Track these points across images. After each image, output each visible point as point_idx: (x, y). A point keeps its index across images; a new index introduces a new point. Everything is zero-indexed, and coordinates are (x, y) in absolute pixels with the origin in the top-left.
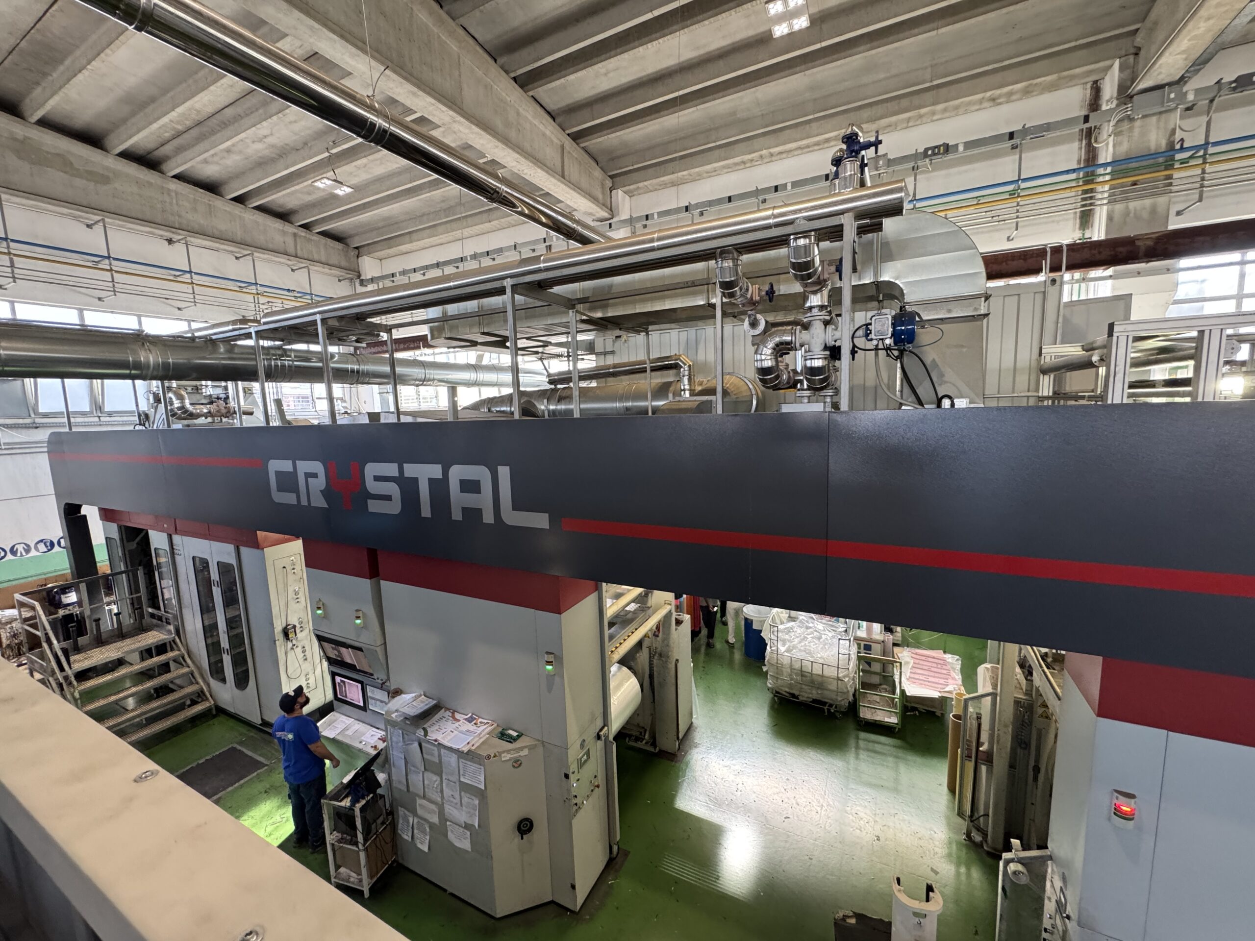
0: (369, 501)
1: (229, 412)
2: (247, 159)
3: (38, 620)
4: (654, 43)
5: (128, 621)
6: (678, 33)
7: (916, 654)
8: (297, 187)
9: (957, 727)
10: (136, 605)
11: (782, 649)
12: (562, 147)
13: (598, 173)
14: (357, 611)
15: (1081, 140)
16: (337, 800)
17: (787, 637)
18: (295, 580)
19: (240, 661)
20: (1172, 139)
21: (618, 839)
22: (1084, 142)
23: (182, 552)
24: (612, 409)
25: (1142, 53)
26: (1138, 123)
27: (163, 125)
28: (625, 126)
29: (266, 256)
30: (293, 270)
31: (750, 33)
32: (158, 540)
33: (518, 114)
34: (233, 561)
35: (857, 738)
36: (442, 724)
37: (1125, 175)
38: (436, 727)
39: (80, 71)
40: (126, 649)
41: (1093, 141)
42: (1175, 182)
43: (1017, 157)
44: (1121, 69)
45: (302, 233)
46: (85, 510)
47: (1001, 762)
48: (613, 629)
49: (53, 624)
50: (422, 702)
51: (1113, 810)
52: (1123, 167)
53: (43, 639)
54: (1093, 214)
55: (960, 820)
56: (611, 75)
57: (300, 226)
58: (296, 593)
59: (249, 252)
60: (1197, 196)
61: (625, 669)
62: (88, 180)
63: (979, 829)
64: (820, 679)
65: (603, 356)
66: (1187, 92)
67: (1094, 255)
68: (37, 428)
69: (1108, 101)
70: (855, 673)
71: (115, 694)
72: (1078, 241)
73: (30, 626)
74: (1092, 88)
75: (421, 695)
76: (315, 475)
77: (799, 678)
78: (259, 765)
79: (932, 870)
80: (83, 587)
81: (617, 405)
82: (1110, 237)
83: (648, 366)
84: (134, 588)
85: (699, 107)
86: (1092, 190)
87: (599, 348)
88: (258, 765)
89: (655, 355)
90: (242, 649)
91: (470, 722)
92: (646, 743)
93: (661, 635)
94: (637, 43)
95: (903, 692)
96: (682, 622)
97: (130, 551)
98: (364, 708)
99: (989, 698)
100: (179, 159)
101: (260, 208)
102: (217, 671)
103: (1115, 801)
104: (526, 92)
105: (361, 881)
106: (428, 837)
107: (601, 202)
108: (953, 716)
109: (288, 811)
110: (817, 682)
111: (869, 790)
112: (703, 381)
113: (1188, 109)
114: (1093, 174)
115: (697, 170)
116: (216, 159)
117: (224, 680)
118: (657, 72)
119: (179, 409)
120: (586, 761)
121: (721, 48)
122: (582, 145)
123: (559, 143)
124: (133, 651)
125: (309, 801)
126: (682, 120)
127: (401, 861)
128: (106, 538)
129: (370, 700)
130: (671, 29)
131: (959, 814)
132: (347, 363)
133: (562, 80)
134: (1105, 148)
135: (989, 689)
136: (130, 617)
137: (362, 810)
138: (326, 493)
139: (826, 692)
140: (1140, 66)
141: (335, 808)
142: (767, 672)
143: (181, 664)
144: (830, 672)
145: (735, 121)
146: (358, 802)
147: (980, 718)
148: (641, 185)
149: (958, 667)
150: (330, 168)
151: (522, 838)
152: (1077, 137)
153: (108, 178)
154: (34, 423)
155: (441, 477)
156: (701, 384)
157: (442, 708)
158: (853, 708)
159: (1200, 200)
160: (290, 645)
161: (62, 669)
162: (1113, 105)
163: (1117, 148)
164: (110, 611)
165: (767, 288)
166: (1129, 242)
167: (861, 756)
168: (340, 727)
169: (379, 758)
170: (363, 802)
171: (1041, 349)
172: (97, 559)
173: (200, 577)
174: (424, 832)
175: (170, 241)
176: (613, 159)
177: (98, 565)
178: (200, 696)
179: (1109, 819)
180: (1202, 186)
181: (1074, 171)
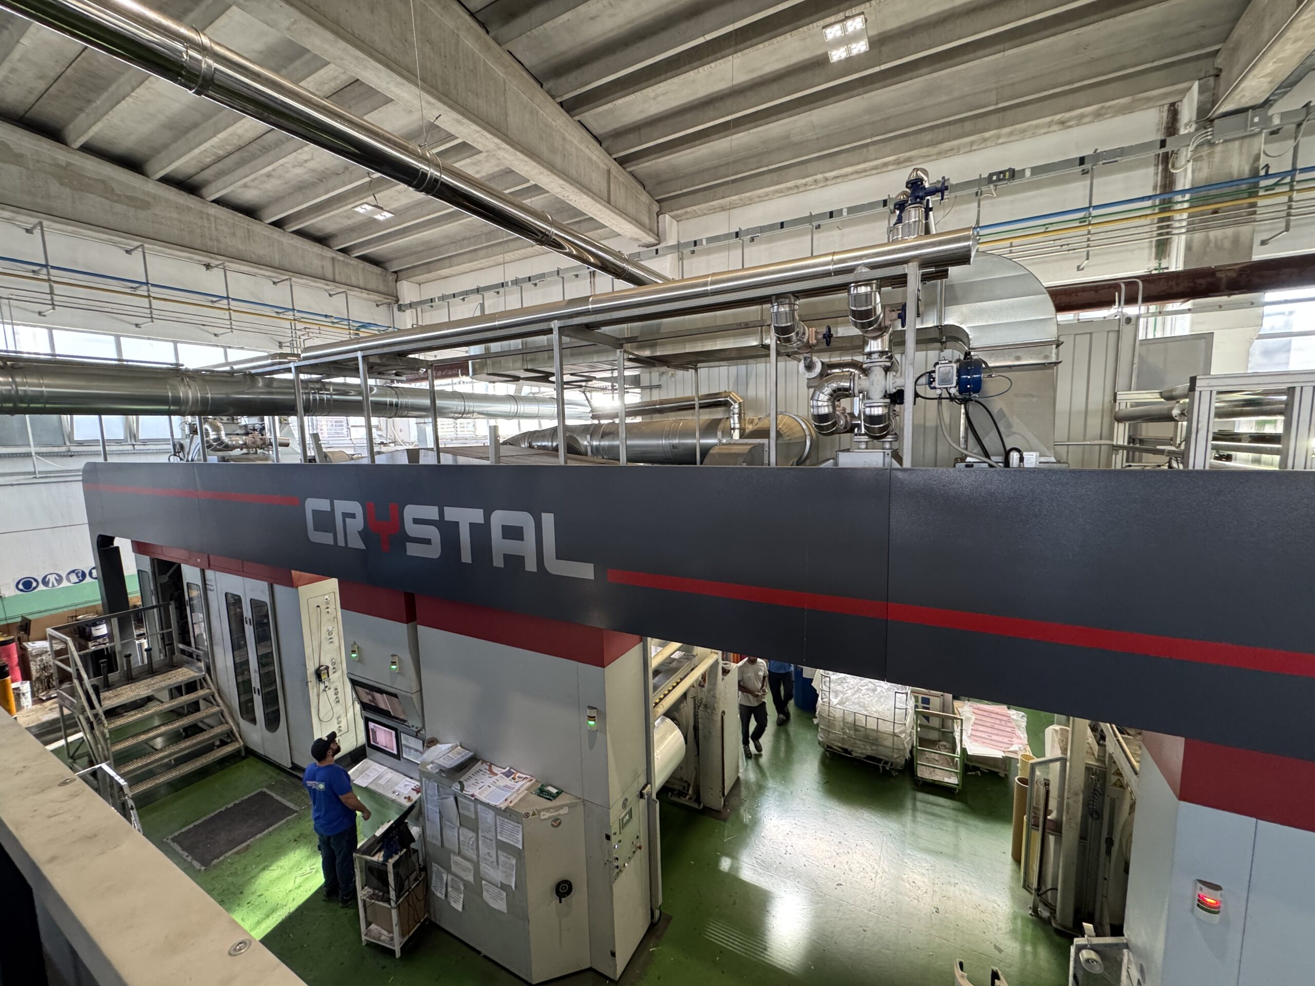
0: (408, 544)
1: (264, 443)
2: (286, 183)
3: (69, 655)
4: (706, 67)
5: (158, 657)
6: (731, 57)
7: (978, 709)
8: (336, 212)
9: (1023, 792)
10: (167, 640)
11: (834, 701)
12: (609, 171)
13: (644, 198)
14: (393, 656)
15: (1157, 165)
16: (369, 855)
17: (839, 688)
18: (329, 620)
19: (271, 700)
20: (1256, 165)
21: (660, 902)
22: (1160, 168)
23: (214, 588)
24: (658, 446)
25: (1223, 74)
26: (1219, 149)
27: (205, 151)
28: (674, 150)
29: (303, 281)
30: (330, 295)
31: (807, 55)
32: (190, 574)
33: (564, 139)
34: (266, 599)
35: (915, 799)
36: (479, 777)
37: (1206, 202)
38: (472, 781)
39: (124, 99)
40: (156, 687)
41: (1170, 166)
42: (1259, 211)
43: (1088, 182)
44: (1201, 91)
45: (341, 257)
46: (117, 542)
47: (1070, 834)
48: (656, 679)
49: (82, 658)
50: (459, 753)
51: (1197, 902)
52: (1203, 193)
53: (74, 675)
54: (1170, 243)
55: (1025, 893)
56: (661, 98)
57: (339, 250)
58: (330, 633)
59: (287, 277)
60: (1283, 225)
61: (668, 720)
62: (128, 205)
63: (1046, 904)
64: (874, 734)
65: (648, 391)
66: (1271, 116)
67: (1171, 287)
68: (71, 456)
69: (1186, 125)
70: (913, 728)
71: (144, 732)
72: (1154, 272)
73: (61, 661)
74: (1169, 110)
75: (457, 746)
76: (353, 516)
77: (852, 732)
78: (290, 811)
79: (995, 946)
80: (115, 621)
81: (664, 442)
82: (1188, 268)
83: (697, 403)
84: (165, 623)
85: (751, 131)
86: (1169, 219)
87: (645, 381)
88: (287, 811)
89: (704, 391)
90: (273, 688)
91: (508, 777)
92: (690, 799)
93: (706, 685)
94: (687, 67)
95: (964, 750)
96: (729, 671)
97: (161, 584)
98: (398, 756)
99: (1058, 764)
100: (220, 183)
101: (300, 233)
102: (247, 711)
103: (1199, 892)
104: (572, 116)
105: (392, 939)
106: (462, 896)
107: (648, 227)
108: (1019, 780)
109: (318, 862)
110: (871, 737)
111: (928, 857)
112: (755, 420)
113: (1273, 133)
114: (1170, 201)
115: (748, 194)
116: (256, 183)
117: (253, 721)
118: (708, 95)
119: (215, 440)
120: (628, 821)
121: (775, 71)
122: (629, 169)
123: (605, 167)
124: (163, 689)
125: (340, 853)
126: (735, 143)
127: (433, 920)
128: (138, 571)
129: (404, 748)
130: (723, 53)
131: (1024, 887)
132: (385, 395)
133: (610, 105)
134: (1183, 174)
135: (1058, 754)
136: (160, 652)
137: (395, 865)
138: (364, 535)
139: (880, 748)
140: (1222, 89)
141: (367, 862)
142: (818, 725)
143: (211, 703)
144: (886, 728)
145: (788, 145)
146: (391, 857)
147: (1048, 785)
148: (689, 209)
149: (1024, 724)
150: (371, 193)
151: (560, 902)
152: (1153, 161)
153: (148, 203)
154: (69, 451)
155: (483, 522)
156: (751, 422)
157: (478, 760)
158: (910, 766)
159: (1287, 229)
160: (322, 686)
161: (92, 707)
162: (1192, 129)
163: (1196, 174)
164: (141, 645)
165: (824, 330)
166: (1209, 273)
167: (919, 819)
168: (373, 775)
169: (414, 811)
170: (396, 857)
171: (1115, 395)
172: (129, 591)
173: (232, 613)
174: (457, 889)
175: (208, 266)
176: (660, 183)
177: (129, 596)
178: (230, 737)
179: (1192, 911)
180: (1289, 215)
181: (1149, 198)
